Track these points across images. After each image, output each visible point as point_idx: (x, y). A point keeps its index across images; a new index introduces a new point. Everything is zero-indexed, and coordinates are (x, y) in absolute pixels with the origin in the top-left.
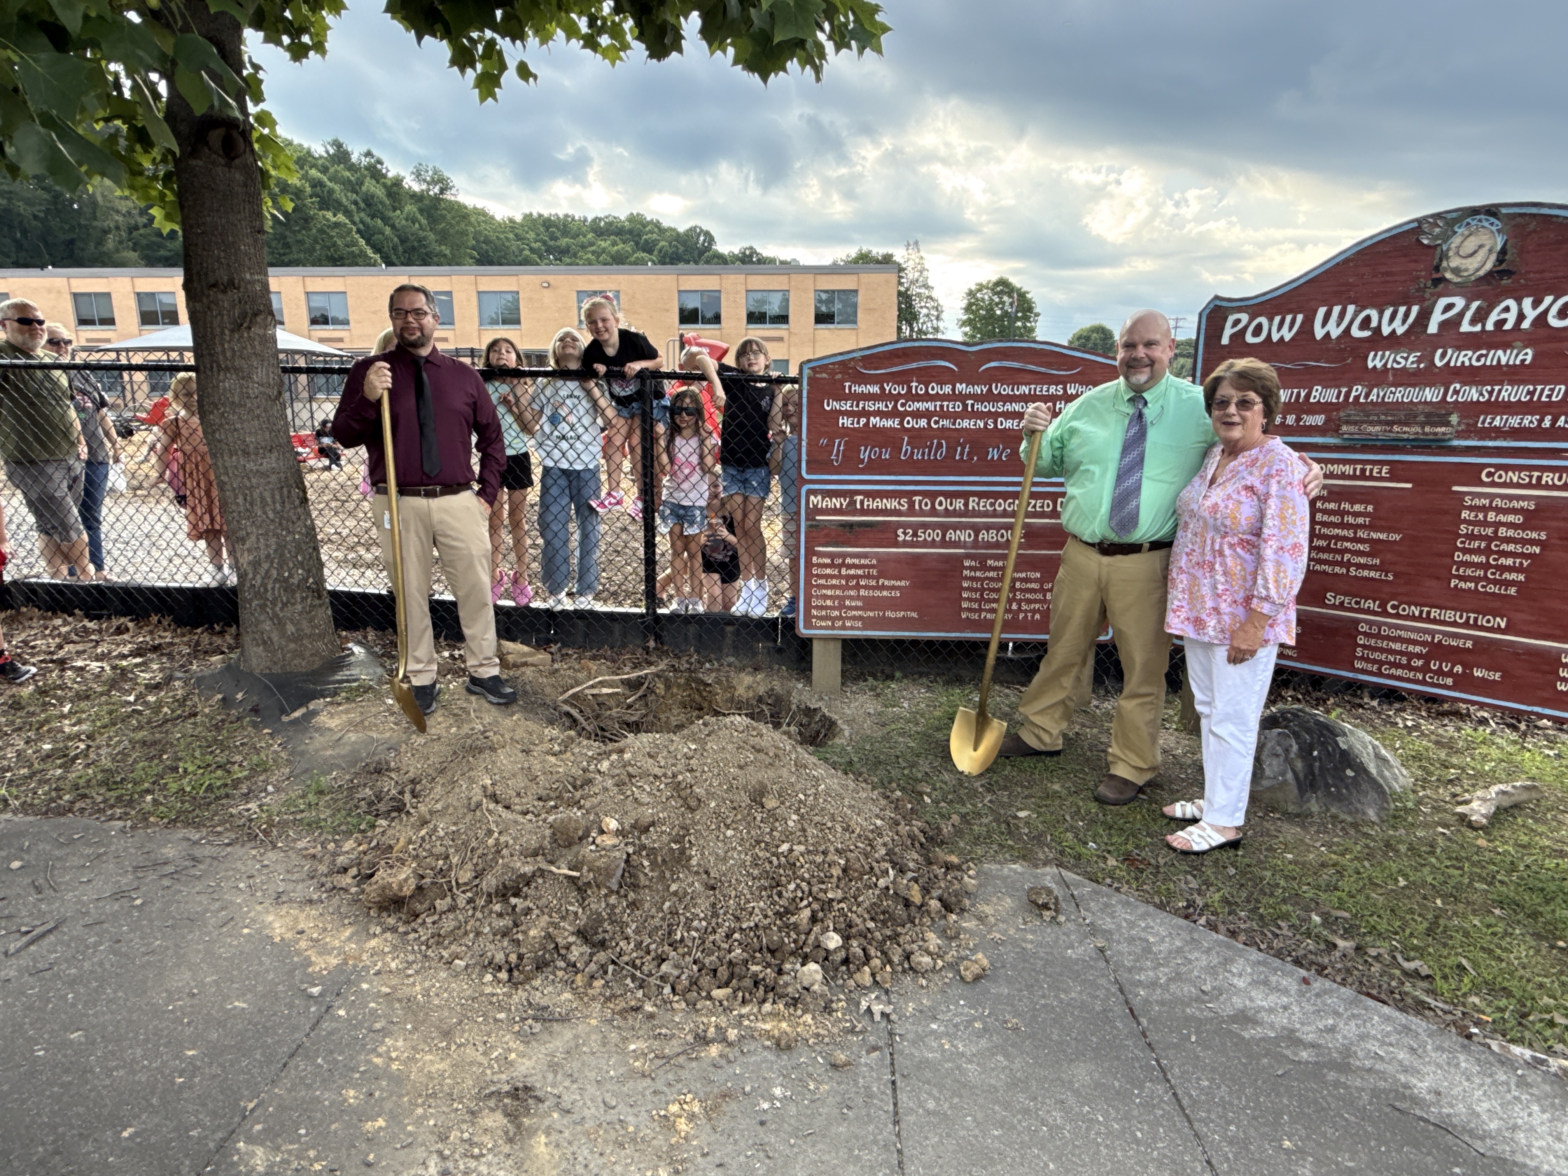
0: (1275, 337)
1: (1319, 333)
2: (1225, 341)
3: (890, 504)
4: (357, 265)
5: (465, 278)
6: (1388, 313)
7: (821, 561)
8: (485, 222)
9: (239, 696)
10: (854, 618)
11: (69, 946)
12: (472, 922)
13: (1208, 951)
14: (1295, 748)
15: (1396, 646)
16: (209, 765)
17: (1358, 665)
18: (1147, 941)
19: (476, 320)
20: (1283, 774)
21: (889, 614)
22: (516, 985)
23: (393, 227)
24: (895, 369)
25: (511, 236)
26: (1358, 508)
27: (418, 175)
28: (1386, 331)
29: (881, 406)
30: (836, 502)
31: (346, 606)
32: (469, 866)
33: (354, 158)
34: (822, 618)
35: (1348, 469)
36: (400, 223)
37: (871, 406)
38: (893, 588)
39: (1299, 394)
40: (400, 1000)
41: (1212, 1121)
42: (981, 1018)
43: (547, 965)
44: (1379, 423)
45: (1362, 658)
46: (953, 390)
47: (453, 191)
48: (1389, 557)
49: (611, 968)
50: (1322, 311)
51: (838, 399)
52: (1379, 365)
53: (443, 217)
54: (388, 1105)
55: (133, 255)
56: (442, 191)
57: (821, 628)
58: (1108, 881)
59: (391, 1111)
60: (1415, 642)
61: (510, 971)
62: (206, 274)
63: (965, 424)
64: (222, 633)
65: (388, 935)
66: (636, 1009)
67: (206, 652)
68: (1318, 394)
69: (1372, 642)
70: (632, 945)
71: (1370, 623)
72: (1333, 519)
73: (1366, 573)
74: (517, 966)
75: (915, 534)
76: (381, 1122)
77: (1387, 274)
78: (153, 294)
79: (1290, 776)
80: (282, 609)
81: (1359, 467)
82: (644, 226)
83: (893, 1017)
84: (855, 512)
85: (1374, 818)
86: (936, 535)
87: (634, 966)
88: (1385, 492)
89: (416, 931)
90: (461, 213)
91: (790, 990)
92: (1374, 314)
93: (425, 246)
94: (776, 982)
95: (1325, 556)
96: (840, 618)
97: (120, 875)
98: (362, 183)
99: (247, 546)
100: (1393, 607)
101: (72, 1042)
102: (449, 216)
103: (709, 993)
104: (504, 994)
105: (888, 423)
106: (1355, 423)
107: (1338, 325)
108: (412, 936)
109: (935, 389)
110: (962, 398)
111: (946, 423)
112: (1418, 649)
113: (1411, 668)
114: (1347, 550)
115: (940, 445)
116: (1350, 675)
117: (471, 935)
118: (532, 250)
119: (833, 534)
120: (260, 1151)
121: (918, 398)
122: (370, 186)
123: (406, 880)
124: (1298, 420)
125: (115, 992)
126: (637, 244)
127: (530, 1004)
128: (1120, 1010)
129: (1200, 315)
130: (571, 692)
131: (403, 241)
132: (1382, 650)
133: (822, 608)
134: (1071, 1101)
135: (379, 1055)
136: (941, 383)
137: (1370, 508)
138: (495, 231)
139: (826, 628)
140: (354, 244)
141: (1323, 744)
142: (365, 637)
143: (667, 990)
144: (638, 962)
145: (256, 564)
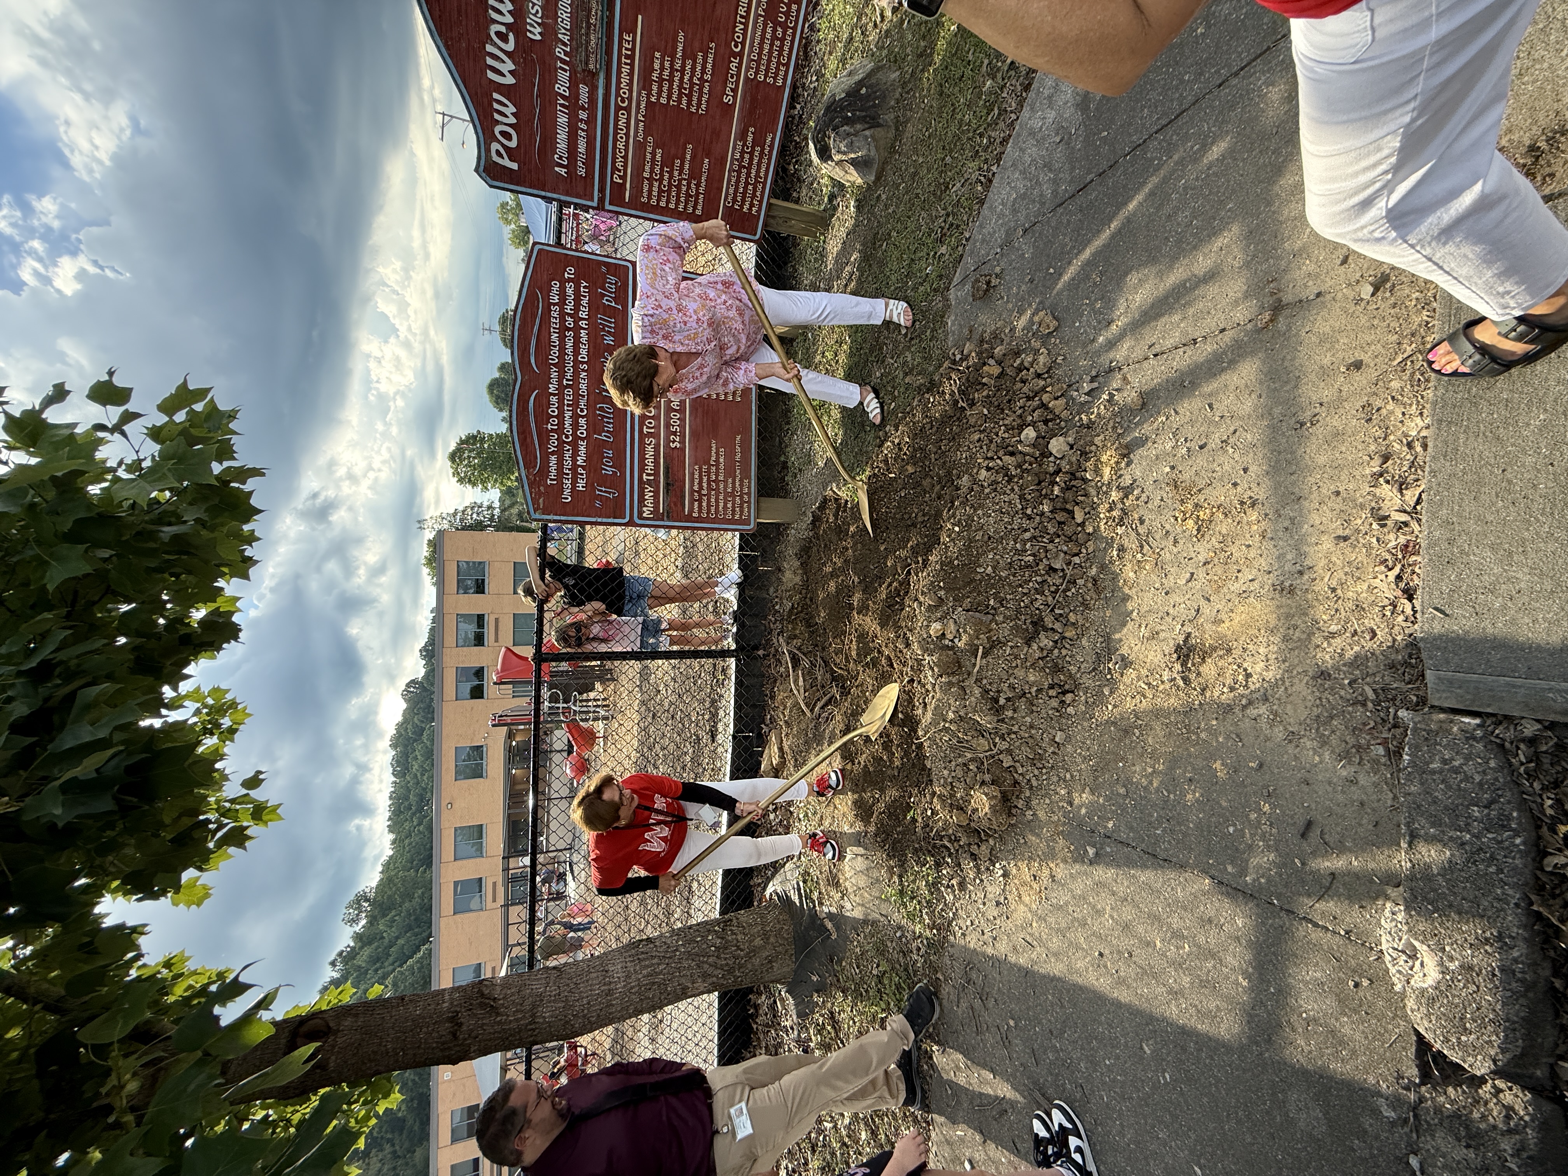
0: (513, 120)
1: (510, 80)
2: (514, 166)
3: (650, 452)
4: (430, 964)
5: (443, 871)
6: (494, 15)
7: (696, 510)
8: (395, 863)
9: (815, 978)
10: (741, 485)
11: (1057, 1075)
12: (1022, 733)
13: (1022, 150)
14: (846, 128)
15: (767, 47)
16: (879, 991)
17: (780, 83)
18: (1015, 199)
19: (478, 860)
20: (866, 138)
21: (738, 458)
22: (1077, 686)
23: (397, 938)
24: (536, 442)
25: (407, 841)
26: (657, 66)
27: (354, 921)
28: (509, 19)
29: (568, 455)
30: (649, 495)
31: (733, 902)
32: (974, 743)
33: (336, 975)
34: (742, 512)
35: (625, 69)
36: (394, 932)
37: (568, 463)
38: (717, 453)
39: (562, 105)
40: (1096, 778)
41: (1181, 95)
42: (1092, 305)
43: (1056, 665)
44: (588, 34)
45: (775, 78)
46: (554, 395)
47: (367, 890)
48: (697, 44)
49: (1057, 611)
50: (491, 75)
51: (562, 491)
52: (539, 30)
53: (389, 897)
54: (1200, 763)
55: (419, 1153)
56: (367, 900)
57: (749, 512)
58: (960, 248)
59: (1206, 759)
60: (764, 31)
61: (1064, 693)
62: (443, 1043)
63: (583, 387)
64: (757, 1007)
65: (1034, 803)
66: (1095, 581)
67: (774, 1016)
68: (562, 87)
69: (763, 68)
70: (1038, 596)
71: (748, 68)
72: (665, 89)
73: (709, 66)
74: (1060, 686)
75: (675, 433)
76: (1218, 765)
77: (459, 12)
78: (453, 1131)
79: (867, 133)
80: (742, 950)
81: (623, 60)
82: (401, 735)
83: (1094, 373)
84: (656, 482)
85: (898, 73)
86: (675, 417)
87: (1056, 592)
88: (645, 39)
89: (1029, 781)
90: (387, 882)
91: (1074, 459)
92: (494, 28)
93: (415, 910)
94: (1067, 473)
95: (695, 99)
96: (741, 497)
97: (985, 1046)
98: (359, 967)
99: (690, 985)
100: (736, 47)
101: (1153, 1052)
102: (389, 893)
103: (1079, 525)
104: (1085, 693)
105: (582, 449)
106: (587, 56)
107: (504, 62)
108: (1034, 783)
109: (554, 410)
110: (561, 388)
111: (583, 403)
112: (769, 30)
113: (783, 40)
114: (691, 78)
115: (601, 409)
116: (787, 90)
117: (1033, 732)
118: (419, 824)
119: (674, 499)
120: (1254, 862)
121: (561, 424)
122: (361, 960)
123: (986, 795)
124: (583, 108)
125: (1100, 1023)
126: (415, 740)
127: (1094, 669)
128: (1080, 200)
129: (491, 186)
130: (804, 708)
131: (410, 928)
132: (769, 61)
133: (733, 511)
134: (1167, 210)
135: (1151, 783)
136: (549, 404)
137: (657, 55)
138: (402, 855)
139: (749, 508)
140: (412, 967)
141: (842, 109)
142: (759, 884)
143: (1076, 560)
144: (1053, 589)
145: (705, 976)
